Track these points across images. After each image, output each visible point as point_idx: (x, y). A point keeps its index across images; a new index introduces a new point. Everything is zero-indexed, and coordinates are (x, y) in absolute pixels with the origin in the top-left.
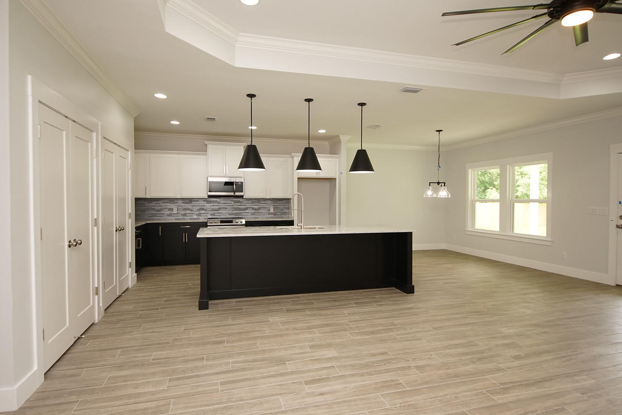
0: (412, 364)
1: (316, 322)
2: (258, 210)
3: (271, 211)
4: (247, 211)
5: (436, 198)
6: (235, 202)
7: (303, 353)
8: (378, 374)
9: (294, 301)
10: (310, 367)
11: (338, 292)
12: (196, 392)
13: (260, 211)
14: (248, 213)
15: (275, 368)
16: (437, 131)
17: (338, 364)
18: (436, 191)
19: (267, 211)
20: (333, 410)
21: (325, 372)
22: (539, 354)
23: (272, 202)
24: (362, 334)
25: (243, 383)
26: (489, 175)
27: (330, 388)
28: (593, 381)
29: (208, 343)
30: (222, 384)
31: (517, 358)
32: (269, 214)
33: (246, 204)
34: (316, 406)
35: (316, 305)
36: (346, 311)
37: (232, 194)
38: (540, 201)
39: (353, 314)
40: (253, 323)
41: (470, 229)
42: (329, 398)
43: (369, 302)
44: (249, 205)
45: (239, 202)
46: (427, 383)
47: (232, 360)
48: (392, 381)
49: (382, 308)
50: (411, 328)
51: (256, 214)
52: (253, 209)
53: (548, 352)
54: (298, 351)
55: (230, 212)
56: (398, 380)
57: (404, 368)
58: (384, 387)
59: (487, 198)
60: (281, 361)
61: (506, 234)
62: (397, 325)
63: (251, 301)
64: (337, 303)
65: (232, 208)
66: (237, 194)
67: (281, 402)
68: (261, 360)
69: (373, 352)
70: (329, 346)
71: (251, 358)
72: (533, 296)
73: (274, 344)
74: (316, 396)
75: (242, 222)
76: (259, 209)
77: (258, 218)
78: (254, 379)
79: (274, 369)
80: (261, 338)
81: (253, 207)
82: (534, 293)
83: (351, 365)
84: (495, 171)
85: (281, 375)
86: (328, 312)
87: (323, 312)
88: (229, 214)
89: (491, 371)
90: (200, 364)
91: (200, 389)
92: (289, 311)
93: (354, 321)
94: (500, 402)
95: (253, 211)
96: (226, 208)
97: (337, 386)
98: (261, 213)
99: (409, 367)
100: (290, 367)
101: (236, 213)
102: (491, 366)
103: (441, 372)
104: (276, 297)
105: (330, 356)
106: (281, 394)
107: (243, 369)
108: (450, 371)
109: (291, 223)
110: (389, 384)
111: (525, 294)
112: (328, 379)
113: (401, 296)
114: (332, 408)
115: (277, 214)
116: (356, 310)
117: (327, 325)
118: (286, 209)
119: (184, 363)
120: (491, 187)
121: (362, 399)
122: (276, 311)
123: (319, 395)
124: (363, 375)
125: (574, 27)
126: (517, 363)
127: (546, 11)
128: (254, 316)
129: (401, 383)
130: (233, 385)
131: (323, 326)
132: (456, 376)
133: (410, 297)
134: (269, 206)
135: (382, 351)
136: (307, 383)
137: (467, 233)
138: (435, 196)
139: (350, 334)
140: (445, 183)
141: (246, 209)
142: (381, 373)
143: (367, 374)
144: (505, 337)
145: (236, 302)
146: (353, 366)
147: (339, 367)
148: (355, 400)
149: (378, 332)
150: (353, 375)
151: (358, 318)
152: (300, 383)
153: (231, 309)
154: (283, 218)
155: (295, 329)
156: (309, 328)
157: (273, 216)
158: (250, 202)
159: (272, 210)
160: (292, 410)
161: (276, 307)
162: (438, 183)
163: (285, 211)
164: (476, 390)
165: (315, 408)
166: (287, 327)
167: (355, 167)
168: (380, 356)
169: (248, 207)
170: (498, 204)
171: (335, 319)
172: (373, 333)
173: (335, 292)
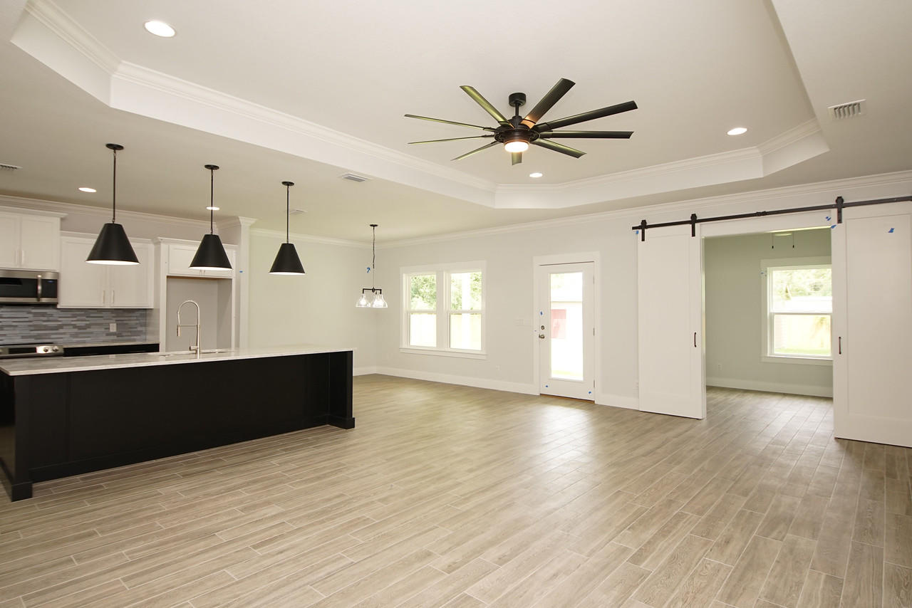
0: (375, 498)
1: (238, 481)
2: (85, 329)
3: (111, 331)
4: (61, 331)
5: (372, 309)
6: (35, 314)
7: (236, 518)
8: (340, 516)
9: (188, 463)
10: (252, 530)
11: (254, 441)
12: (88, 599)
13: (88, 330)
14: (64, 333)
15: (202, 543)
16: (371, 225)
17: (288, 519)
18: (370, 300)
19: (103, 330)
20: (302, 562)
21: (275, 530)
22: (488, 463)
23: (113, 315)
24: (306, 481)
25: (162, 571)
26: (415, 280)
27: (288, 544)
28: (531, 477)
29: (67, 540)
30: (125, 580)
31: (471, 471)
32: (108, 335)
33: (60, 319)
34: (278, 565)
35: (227, 462)
36: (274, 462)
37: (33, 300)
38: (473, 312)
39: (286, 462)
40: (132, 501)
41: (405, 346)
42: (292, 554)
43: (302, 446)
44: (65, 321)
45: (43, 315)
46: (395, 511)
47: (126, 551)
48: (359, 519)
49: (321, 450)
50: (362, 465)
51: (81, 335)
52: (75, 326)
53: (495, 461)
54: (225, 519)
55: (27, 332)
56: (364, 517)
57: (367, 504)
58: (351, 526)
59: (412, 308)
60: (208, 534)
61: (443, 350)
62: (344, 465)
63: (109, 474)
64: (258, 455)
65: (30, 326)
66: (44, 300)
67: (230, 574)
68: (174, 540)
69: (327, 497)
70: (268, 503)
71: (156, 541)
72: (474, 413)
73: (185, 519)
74: (273, 556)
75: (47, 351)
76: (88, 326)
77: (84, 342)
78: (176, 562)
79: (202, 545)
80: (160, 515)
81: (73, 323)
82: (473, 411)
83: (304, 516)
84: (432, 277)
85: (215, 548)
86: (250, 466)
87: (242, 468)
88: (23, 337)
89: (451, 487)
90: (69, 567)
91: (90, 595)
92: (185, 475)
93: (290, 471)
94: (464, 510)
95: (76, 330)
96: (16, 326)
97: (297, 540)
98: (92, 333)
99: (372, 502)
100: (223, 537)
101: (39, 335)
102: (449, 483)
103: (405, 499)
104: (154, 461)
105: (274, 513)
106: (227, 566)
107: (151, 557)
108: (413, 496)
109: (154, 348)
110: (356, 522)
111: (467, 412)
112: (282, 536)
113: (340, 433)
114: (299, 561)
115: (124, 334)
116: (287, 458)
117: (255, 482)
118: (141, 326)
119: (36, 574)
120: (416, 295)
121: (331, 544)
122: (166, 479)
123: (277, 554)
124: (323, 522)
125: (512, 154)
126: (472, 475)
127: (493, 133)
128: (128, 492)
129: (368, 519)
130: (146, 577)
131: (248, 484)
132: (421, 499)
133: (351, 432)
134: (108, 321)
135: (337, 493)
136: (255, 547)
137: (401, 351)
138: (369, 305)
139: (291, 484)
140: (381, 290)
141: (61, 327)
142: (345, 515)
143: (328, 519)
144: (457, 455)
145: (82, 479)
146: (308, 516)
147: (290, 521)
148: (323, 547)
149: (325, 476)
150: (313, 525)
151: (293, 466)
152: (247, 549)
153: (79, 491)
154: (134, 340)
155: (208, 495)
156: (229, 490)
157: (115, 337)
158: (69, 314)
159: (113, 328)
160: (248, 577)
161: (163, 474)
162: (373, 290)
163: (139, 329)
164: (442, 506)
165: (278, 567)
166: (194, 495)
167: (279, 266)
168: (337, 499)
169: (64, 323)
170: (434, 316)
171: (263, 473)
172: (319, 478)
173: (250, 442)
